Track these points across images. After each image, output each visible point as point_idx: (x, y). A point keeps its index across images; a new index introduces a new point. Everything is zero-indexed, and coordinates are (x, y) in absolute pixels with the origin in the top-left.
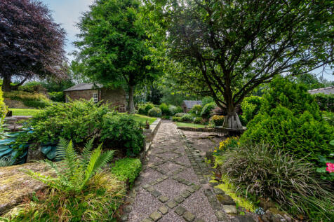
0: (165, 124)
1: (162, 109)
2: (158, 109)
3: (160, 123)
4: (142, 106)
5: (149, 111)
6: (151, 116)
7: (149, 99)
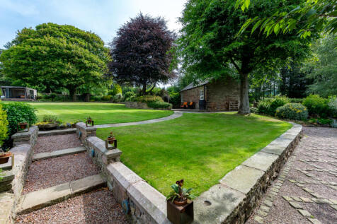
0: (316, 139)
1: (309, 106)
2: (300, 105)
3: (299, 137)
4: (265, 102)
5: (278, 110)
6: (281, 117)
7: (282, 90)
